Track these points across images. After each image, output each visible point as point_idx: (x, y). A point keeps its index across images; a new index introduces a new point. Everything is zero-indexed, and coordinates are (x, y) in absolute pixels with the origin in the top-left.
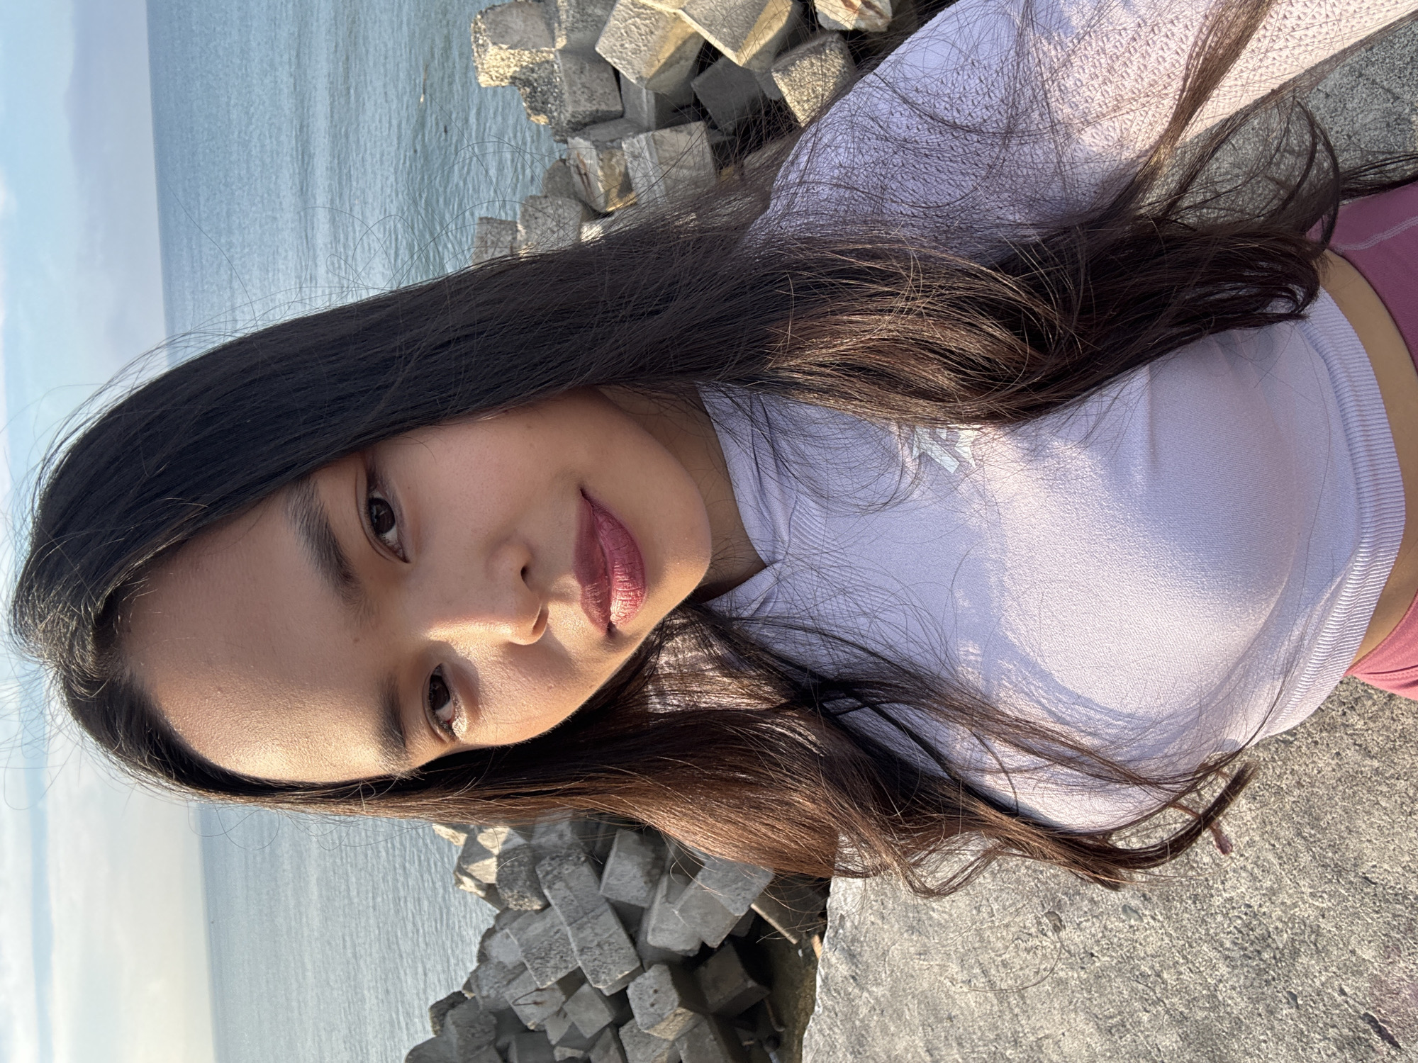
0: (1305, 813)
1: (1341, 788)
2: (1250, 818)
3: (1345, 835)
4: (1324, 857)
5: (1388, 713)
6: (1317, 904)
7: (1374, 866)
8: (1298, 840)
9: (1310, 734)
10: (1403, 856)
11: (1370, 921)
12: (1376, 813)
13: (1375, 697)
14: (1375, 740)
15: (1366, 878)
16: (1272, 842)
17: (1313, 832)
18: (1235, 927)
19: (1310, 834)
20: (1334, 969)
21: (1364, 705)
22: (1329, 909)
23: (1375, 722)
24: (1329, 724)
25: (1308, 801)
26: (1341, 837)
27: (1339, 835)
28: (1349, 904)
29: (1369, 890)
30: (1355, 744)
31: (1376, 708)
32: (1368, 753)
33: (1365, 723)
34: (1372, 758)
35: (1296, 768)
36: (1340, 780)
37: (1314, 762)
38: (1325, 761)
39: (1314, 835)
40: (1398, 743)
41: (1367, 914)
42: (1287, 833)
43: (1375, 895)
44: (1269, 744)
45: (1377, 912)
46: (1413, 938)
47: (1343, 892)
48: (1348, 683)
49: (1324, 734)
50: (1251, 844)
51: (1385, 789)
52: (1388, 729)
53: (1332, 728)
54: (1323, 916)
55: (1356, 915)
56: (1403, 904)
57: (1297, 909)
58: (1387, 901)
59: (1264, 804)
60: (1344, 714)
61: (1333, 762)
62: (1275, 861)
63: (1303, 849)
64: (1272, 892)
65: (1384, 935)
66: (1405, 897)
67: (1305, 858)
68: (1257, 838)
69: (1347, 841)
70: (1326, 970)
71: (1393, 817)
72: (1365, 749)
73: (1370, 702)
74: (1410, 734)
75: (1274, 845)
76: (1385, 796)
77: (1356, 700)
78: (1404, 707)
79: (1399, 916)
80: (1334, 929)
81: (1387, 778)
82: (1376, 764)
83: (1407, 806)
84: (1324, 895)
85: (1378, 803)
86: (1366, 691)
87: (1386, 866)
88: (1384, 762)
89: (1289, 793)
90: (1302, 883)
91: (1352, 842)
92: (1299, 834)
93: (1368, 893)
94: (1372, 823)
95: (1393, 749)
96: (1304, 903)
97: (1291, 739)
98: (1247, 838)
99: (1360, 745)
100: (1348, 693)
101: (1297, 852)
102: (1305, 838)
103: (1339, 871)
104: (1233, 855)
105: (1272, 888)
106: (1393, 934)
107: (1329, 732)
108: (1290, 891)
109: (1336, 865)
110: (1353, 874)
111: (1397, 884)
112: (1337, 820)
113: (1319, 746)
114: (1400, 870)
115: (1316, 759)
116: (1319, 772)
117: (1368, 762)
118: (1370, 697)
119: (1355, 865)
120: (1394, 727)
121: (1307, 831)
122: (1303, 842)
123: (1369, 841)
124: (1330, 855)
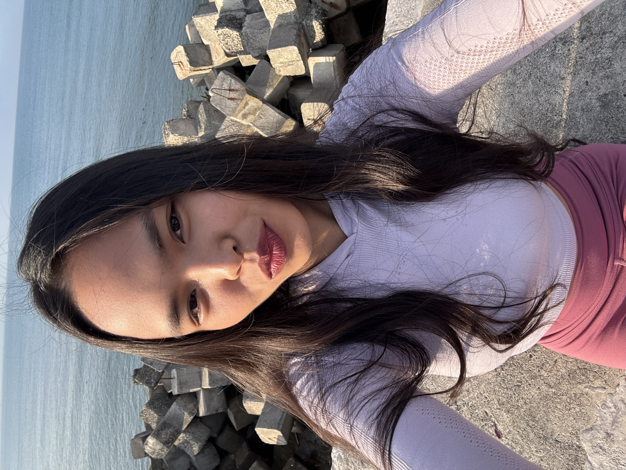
0: (529, 415)
1: (542, 402)
2: (508, 421)
3: (546, 422)
4: (539, 434)
5: (555, 368)
6: (539, 455)
7: (559, 435)
8: (528, 428)
9: (527, 381)
10: (569, 428)
11: (560, 459)
12: (557, 411)
13: (550, 362)
14: (552, 380)
15: (556, 440)
16: (518, 430)
17: (533, 423)
19: (532, 424)
21: (546, 366)
22: (544, 457)
23: (551, 373)
24: (534, 376)
25: (530, 410)
26: (545, 424)
27: (544, 423)
28: (551, 453)
29: (558, 445)
30: (545, 383)
31: (550, 367)
32: (550, 387)
33: (548, 374)
34: (552, 388)
35: (523, 396)
36: (541, 399)
37: (530, 393)
38: (534, 392)
39: (534, 425)
40: (561, 380)
41: (559, 456)
42: (523, 425)
43: (561, 447)
44: (512, 388)
45: (563, 455)
46: (578, 464)
47: (548, 448)
48: (539, 358)
49: (533, 380)
50: (509, 433)
51: (558, 400)
52: (556, 375)
53: (535, 377)
54: (542, 460)
55: (555, 457)
56: (572, 449)
57: (531, 459)
58: (566, 449)
59: (513, 414)
60: (539, 371)
61: (538, 392)
62: (520, 439)
63: (530, 431)
65: (567, 464)
66: (573, 446)
67: (532, 435)
68: (512, 430)
69: (547, 425)
71: (563, 412)
72: (549, 384)
73: (548, 365)
74: (565, 376)
75: (519, 432)
76: (559, 403)
77: (543, 365)
78: (561, 365)
79: (571, 455)
80: (547, 465)
81: (558, 396)
82: (554, 390)
83: (568, 406)
84: (541, 451)
85: (557, 407)
86: (546, 360)
87: (563, 434)
88: (556, 389)
89: (522, 407)
90: (531, 447)
91: (549, 425)
92: (528, 425)
93: (558, 447)
94: (555, 416)
95: (559, 383)
96: (534, 455)
97: (520, 384)
98: (508, 430)
99: (547, 383)
100: (539, 362)
101: (528, 433)
102: (530, 427)
103: (546, 439)
104: (503, 438)
105: (520, 451)
106: (570, 463)
107: (534, 379)
108: (528, 451)
109: (544, 436)
110: (551, 439)
111: (569, 441)
112: (542, 417)
113: (531, 386)
114: (569, 435)
115: (531, 392)
116: (533, 397)
117: (551, 390)
118: (548, 363)
119: (552, 435)
120: (558, 374)
121: (531, 423)
122: (530, 428)
123: (555, 424)
124: (541, 432)
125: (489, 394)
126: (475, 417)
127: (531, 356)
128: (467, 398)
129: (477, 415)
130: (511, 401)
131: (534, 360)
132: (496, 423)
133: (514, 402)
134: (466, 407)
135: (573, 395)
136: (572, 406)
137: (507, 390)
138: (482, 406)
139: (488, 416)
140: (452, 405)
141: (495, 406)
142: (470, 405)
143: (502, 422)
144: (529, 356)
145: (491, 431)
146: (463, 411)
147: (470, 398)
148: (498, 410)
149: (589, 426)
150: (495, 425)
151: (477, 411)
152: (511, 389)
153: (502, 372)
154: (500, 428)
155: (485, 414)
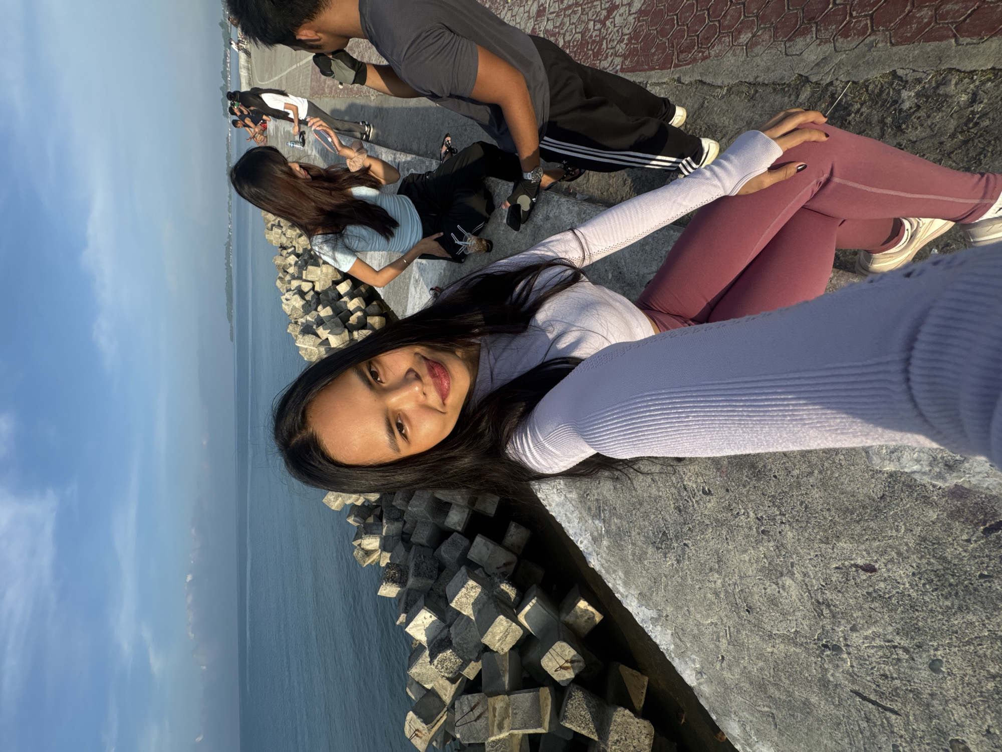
0: (844, 514)
1: (829, 491)
2: (851, 546)
3: (856, 499)
4: (871, 514)
6: (903, 531)
7: (873, 491)
8: (862, 523)
9: (802, 495)
10: (865, 476)
11: (909, 505)
12: (842, 480)
15: (881, 498)
16: (865, 539)
17: (856, 514)
18: (933, 591)
19: (857, 516)
20: (950, 539)
22: (905, 525)
24: (797, 484)
25: (837, 509)
26: (858, 501)
28: (900, 513)
29: (888, 499)
30: (807, 477)
32: (812, 473)
35: (819, 508)
36: (825, 490)
37: (816, 499)
38: (815, 493)
39: (858, 514)
41: (904, 506)
42: (858, 529)
43: (891, 497)
44: (807, 516)
45: (902, 500)
46: (915, 487)
47: (891, 513)
49: (802, 488)
50: (868, 553)
52: (799, 461)
53: (799, 484)
54: (911, 531)
55: (906, 511)
56: (894, 486)
57: (910, 544)
58: (894, 492)
59: (841, 534)
61: (816, 490)
62: (878, 543)
63: (867, 524)
64: (899, 554)
65: (917, 501)
66: (890, 483)
68: (863, 547)
69: (859, 499)
70: (953, 544)
75: (867, 539)
79: (902, 489)
80: (919, 528)
82: (816, 472)
84: (896, 524)
85: (837, 478)
87: (873, 486)
89: (834, 517)
90: (890, 534)
91: (860, 497)
92: (858, 522)
93: (890, 500)
94: (848, 484)
95: (809, 462)
96: (904, 538)
97: (804, 504)
98: (864, 553)
101: (870, 528)
102: (860, 520)
103: (878, 510)
108: (897, 543)
109: (875, 510)
110: (879, 504)
111: (882, 484)
112: (848, 499)
113: (808, 493)
115: (815, 497)
116: (822, 498)
118: (784, 463)
119: (874, 501)
121: (855, 517)
123: (858, 489)
124: (869, 511)
125: (812, 548)
126: (842, 589)
127: (775, 477)
128: (814, 581)
129: (840, 582)
130: (823, 525)
131: (780, 475)
132: (852, 562)
133: (827, 524)
134: (826, 592)
135: (824, 455)
136: (837, 461)
137: (810, 523)
138: (826, 567)
139: (842, 569)
140: (822, 611)
141: (829, 550)
142: (824, 584)
143: (852, 553)
144: (774, 479)
145: (864, 577)
146: (832, 600)
147: (814, 577)
148: (835, 550)
149: (864, 454)
150: (856, 566)
151: (834, 579)
152: (809, 518)
153: (787, 516)
154: (860, 562)
155: (839, 571)
